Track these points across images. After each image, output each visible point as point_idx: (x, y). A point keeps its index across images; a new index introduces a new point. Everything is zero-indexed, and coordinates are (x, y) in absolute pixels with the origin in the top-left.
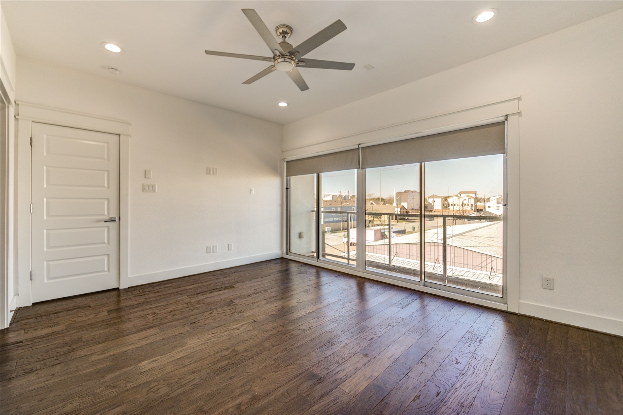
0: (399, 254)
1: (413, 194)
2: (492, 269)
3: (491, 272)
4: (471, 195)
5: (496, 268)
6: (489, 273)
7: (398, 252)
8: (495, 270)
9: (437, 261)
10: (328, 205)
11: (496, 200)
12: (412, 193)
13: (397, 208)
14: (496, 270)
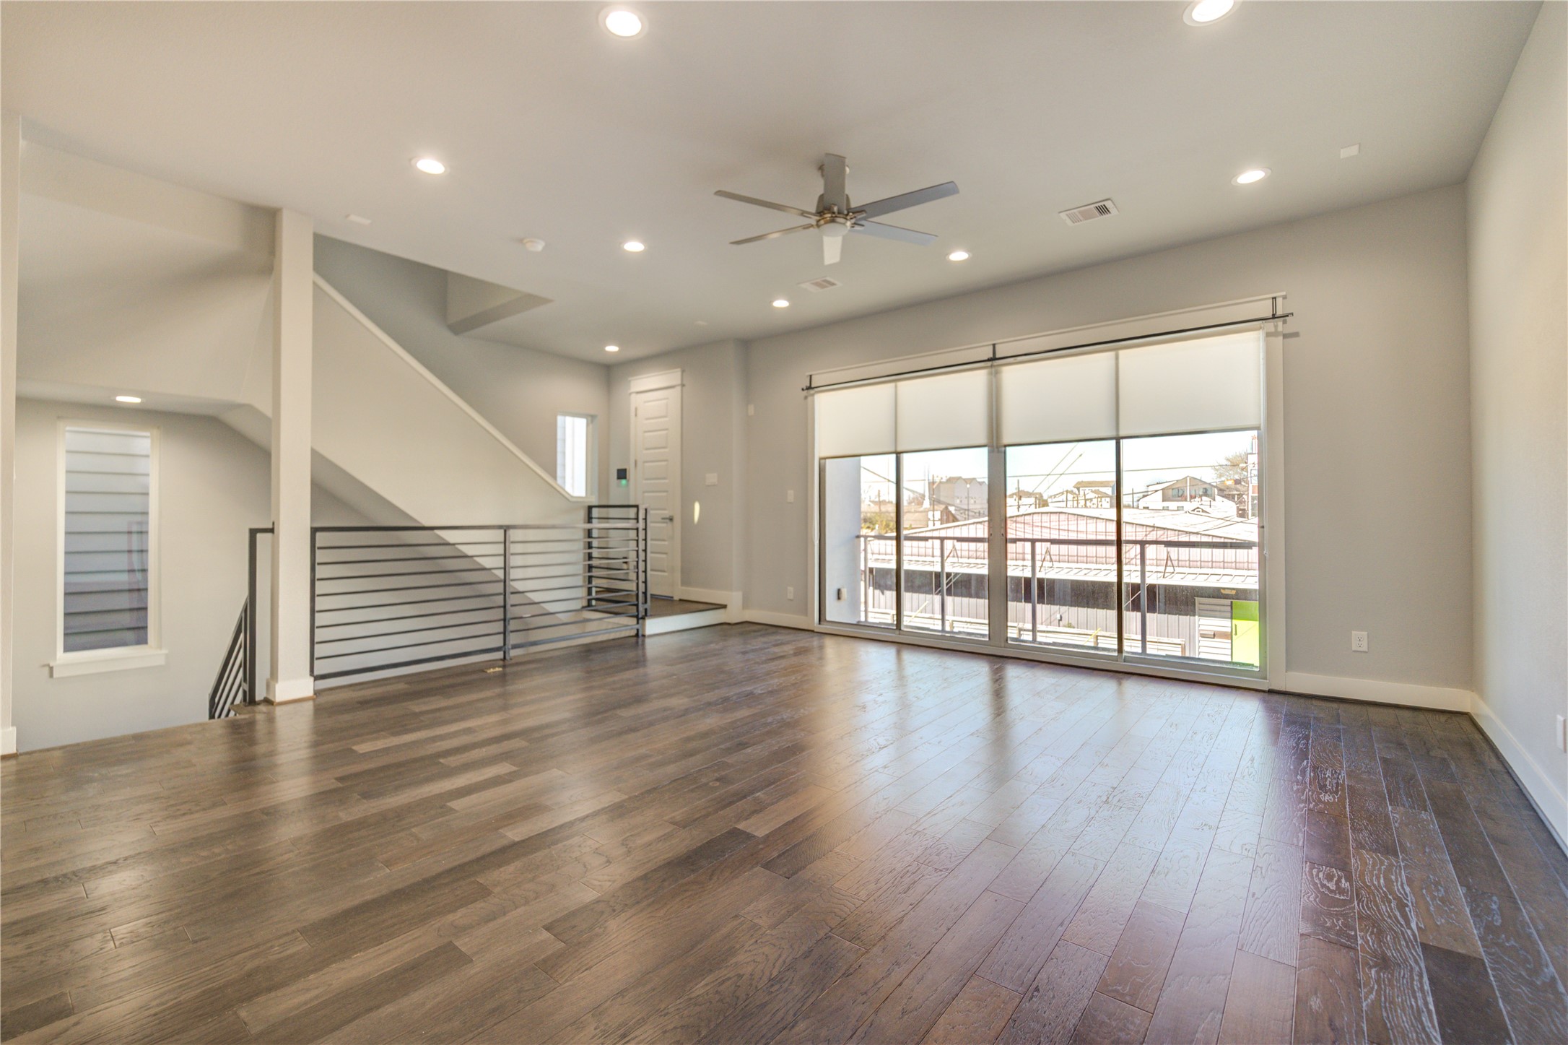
1: (968, 486)
3: (1166, 566)
4: (1102, 489)
6: (1162, 569)
8: (1175, 563)
11: (1161, 493)
12: (966, 483)
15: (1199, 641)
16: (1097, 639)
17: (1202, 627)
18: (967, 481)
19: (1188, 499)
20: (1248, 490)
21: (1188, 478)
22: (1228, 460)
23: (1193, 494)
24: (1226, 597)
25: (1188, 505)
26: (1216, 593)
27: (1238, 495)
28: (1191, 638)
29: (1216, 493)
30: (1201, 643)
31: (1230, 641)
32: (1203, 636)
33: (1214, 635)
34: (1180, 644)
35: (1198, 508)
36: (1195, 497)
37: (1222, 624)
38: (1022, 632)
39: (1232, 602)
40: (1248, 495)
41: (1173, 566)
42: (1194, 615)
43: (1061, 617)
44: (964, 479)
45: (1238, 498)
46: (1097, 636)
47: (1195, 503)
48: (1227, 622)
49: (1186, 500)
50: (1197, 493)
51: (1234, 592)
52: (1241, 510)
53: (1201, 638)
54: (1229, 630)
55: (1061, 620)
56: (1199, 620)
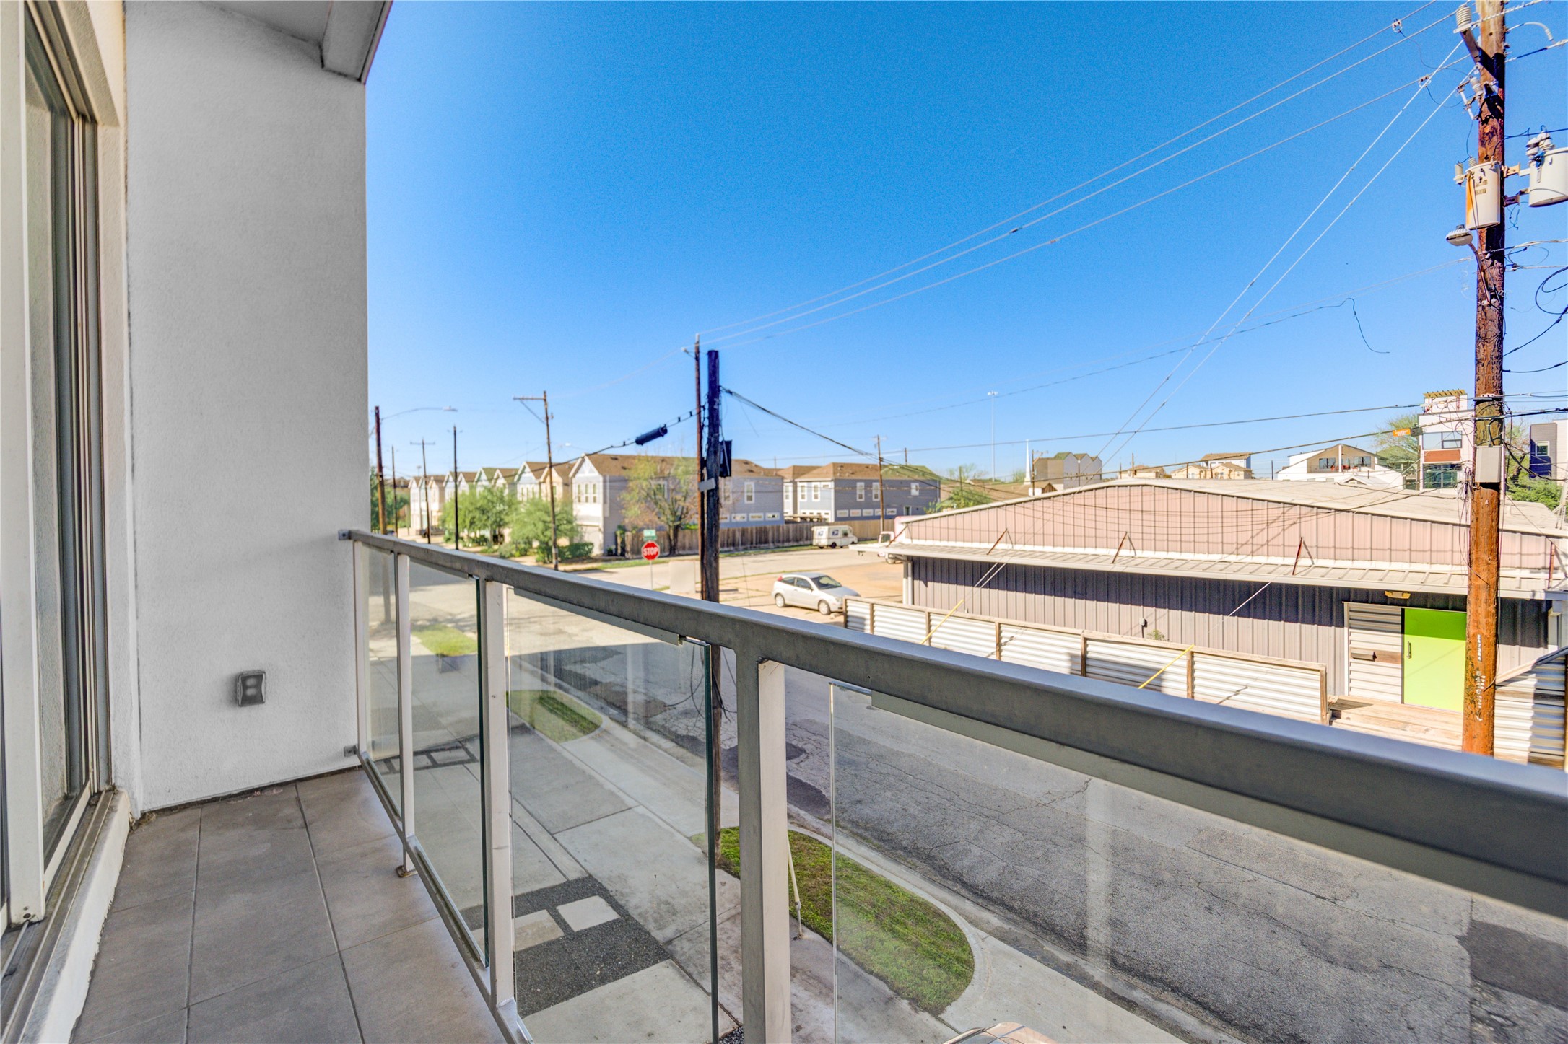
0: (1012, 536)
1: (1079, 462)
2: (1303, 549)
4: (1235, 462)
5: (1314, 544)
6: (1292, 561)
7: (1009, 530)
8: (1313, 553)
9: (1127, 542)
10: (846, 476)
11: (1305, 463)
12: (1077, 459)
13: (1034, 487)
14: (1315, 549)
15: (1350, 664)
16: (1193, 657)
17: (1353, 644)
18: (1076, 457)
19: (1340, 470)
20: (1419, 457)
21: (1340, 447)
22: (1392, 424)
23: (1347, 465)
24: (1394, 602)
25: (1340, 477)
26: (1379, 597)
27: (1404, 464)
28: (1336, 658)
29: (1376, 462)
30: (1353, 667)
31: (1400, 666)
32: (1357, 657)
33: (1374, 657)
34: (1318, 671)
35: (1352, 480)
36: (1349, 468)
37: (1389, 642)
38: (1088, 642)
39: (1403, 610)
40: (1418, 463)
41: (1311, 558)
42: (1342, 625)
43: (1146, 622)
44: (1075, 456)
45: (1405, 468)
46: (1192, 653)
47: (1349, 475)
48: (1396, 639)
49: (1337, 470)
50: (1352, 462)
51: (1407, 596)
52: (1408, 481)
53: (1352, 660)
54: (1399, 650)
55: (1145, 624)
56: (1349, 634)
